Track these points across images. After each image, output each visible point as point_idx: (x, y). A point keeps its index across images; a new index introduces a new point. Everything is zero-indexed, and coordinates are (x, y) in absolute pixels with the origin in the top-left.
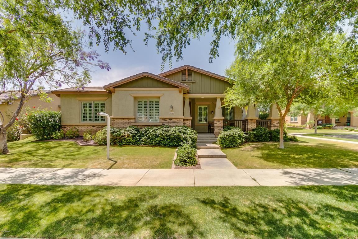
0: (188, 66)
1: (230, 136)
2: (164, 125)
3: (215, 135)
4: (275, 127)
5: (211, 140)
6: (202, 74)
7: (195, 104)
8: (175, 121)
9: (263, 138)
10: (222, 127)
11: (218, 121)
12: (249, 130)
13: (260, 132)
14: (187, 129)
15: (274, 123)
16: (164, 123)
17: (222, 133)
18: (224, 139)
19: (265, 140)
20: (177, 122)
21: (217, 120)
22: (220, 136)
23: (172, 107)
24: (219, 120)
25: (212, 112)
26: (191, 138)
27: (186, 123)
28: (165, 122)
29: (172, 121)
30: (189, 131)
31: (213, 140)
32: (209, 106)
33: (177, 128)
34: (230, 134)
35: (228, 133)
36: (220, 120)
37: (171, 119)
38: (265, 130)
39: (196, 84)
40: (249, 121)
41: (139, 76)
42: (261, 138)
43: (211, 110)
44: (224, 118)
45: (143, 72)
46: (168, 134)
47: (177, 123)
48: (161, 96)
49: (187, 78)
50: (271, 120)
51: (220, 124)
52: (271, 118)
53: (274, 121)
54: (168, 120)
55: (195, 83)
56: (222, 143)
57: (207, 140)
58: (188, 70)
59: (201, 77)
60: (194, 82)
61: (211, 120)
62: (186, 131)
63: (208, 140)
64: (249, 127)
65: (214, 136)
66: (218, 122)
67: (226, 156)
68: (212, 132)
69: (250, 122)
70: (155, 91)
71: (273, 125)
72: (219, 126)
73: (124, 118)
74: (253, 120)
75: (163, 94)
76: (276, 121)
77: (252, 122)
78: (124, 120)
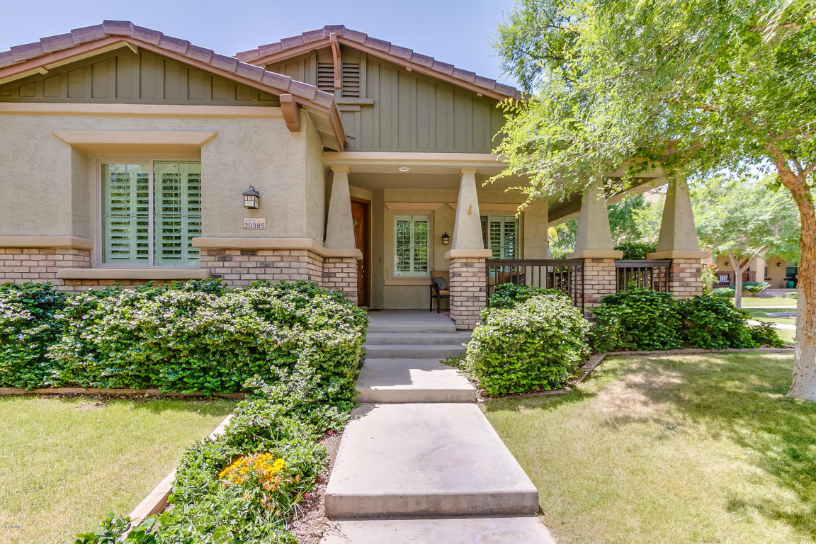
0: (340, 32)
1: (531, 336)
2: (218, 277)
3: (453, 320)
4: (687, 289)
5: (437, 343)
6: (398, 70)
7: (385, 208)
8: (268, 259)
9: (659, 336)
10: (481, 290)
11: (466, 265)
12: (590, 302)
13: (648, 311)
14: (312, 296)
15: (681, 275)
16: (219, 271)
17: (490, 320)
18: (500, 350)
19: (664, 344)
21: (464, 261)
22: (480, 331)
23: (257, 195)
24: (469, 260)
25: (445, 236)
26: (319, 345)
27: (334, 275)
28: (221, 264)
29: (255, 258)
30: (317, 306)
31: (447, 342)
32: (432, 215)
33: (253, 293)
34: (531, 324)
35: (518, 316)
36: (473, 261)
37: (250, 252)
38: (664, 302)
39: (376, 109)
40: (588, 263)
41: (87, 38)
42: (650, 334)
43: (440, 232)
44: (489, 253)
45: (106, 23)
46: (191, 325)
47: (278, 271)
48: (206, 142)
49: (338, 83)
50: (672, 260)
51: (475, 275)
52: (675, 254)
53: (682, 266)
54: (238, 258)
55: (371, 106)
56: (489, 374)
57: (420, 342)
58: (342, 47)
59: (395, 85)
60: (369, 101)
61: (440, 267)
62: (297, 308)
63: (426, 344)
64: (586, 287)
65: (451, 326)
66: (465, 269)
67: (536, 496)
68: (443, 306)
69: (590, 269)
70: (178, 122)
71: (681, 280)
72: (471, 284)
73: (21, 248)
74: (601, 259)
75: (212, 134)
76: (688, 266)
77: (598, 269)
78: (24, 257)
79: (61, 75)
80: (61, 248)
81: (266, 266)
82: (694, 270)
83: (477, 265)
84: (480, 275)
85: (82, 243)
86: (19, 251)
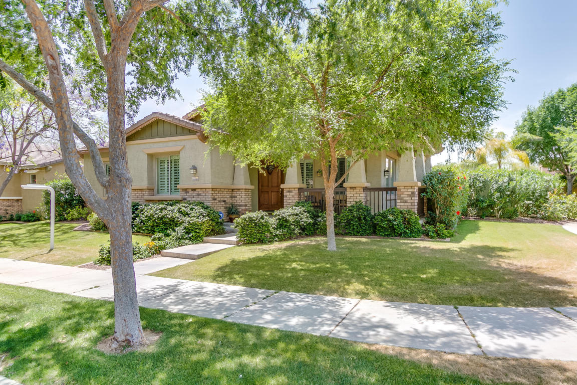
2: (185, 199)
4: (405, 204)
8: (199, 192)
11: (290, 192)
15: (402, 196)
16: (185, 197)
20: (203, 194)
21: (288, 189)
23: (195, 168)
24: (290, 189)
25: (318, 172)
27: (236, 197)
28: (186, 194)
29: (196, 192)
37: (194, 190)
40: (348, 190)
41: (148, 119)
43: (316, 169)
45: (153, 113)
47: (202, 197)
48: (181, 150)
50: (396, 187)
51: (293, 196)
53: (402, 190)
54: (191, 192)
66: (288, 194)
69: (349, 193)
70: (174, 143)
71: (401, 199)
72: (291, 201)
73: (136, 190)
74: (355, 187)
75: (183, 146)
76: (406, 190)
77: (353, 193)
78: (136, 193)
79: (145, 129)
80: (145, 189)
81: (199, 195)
82: (410, 193)
83: (294, 192)
84: (295, 196)
85: (151, 187)
86: (134, 191)
